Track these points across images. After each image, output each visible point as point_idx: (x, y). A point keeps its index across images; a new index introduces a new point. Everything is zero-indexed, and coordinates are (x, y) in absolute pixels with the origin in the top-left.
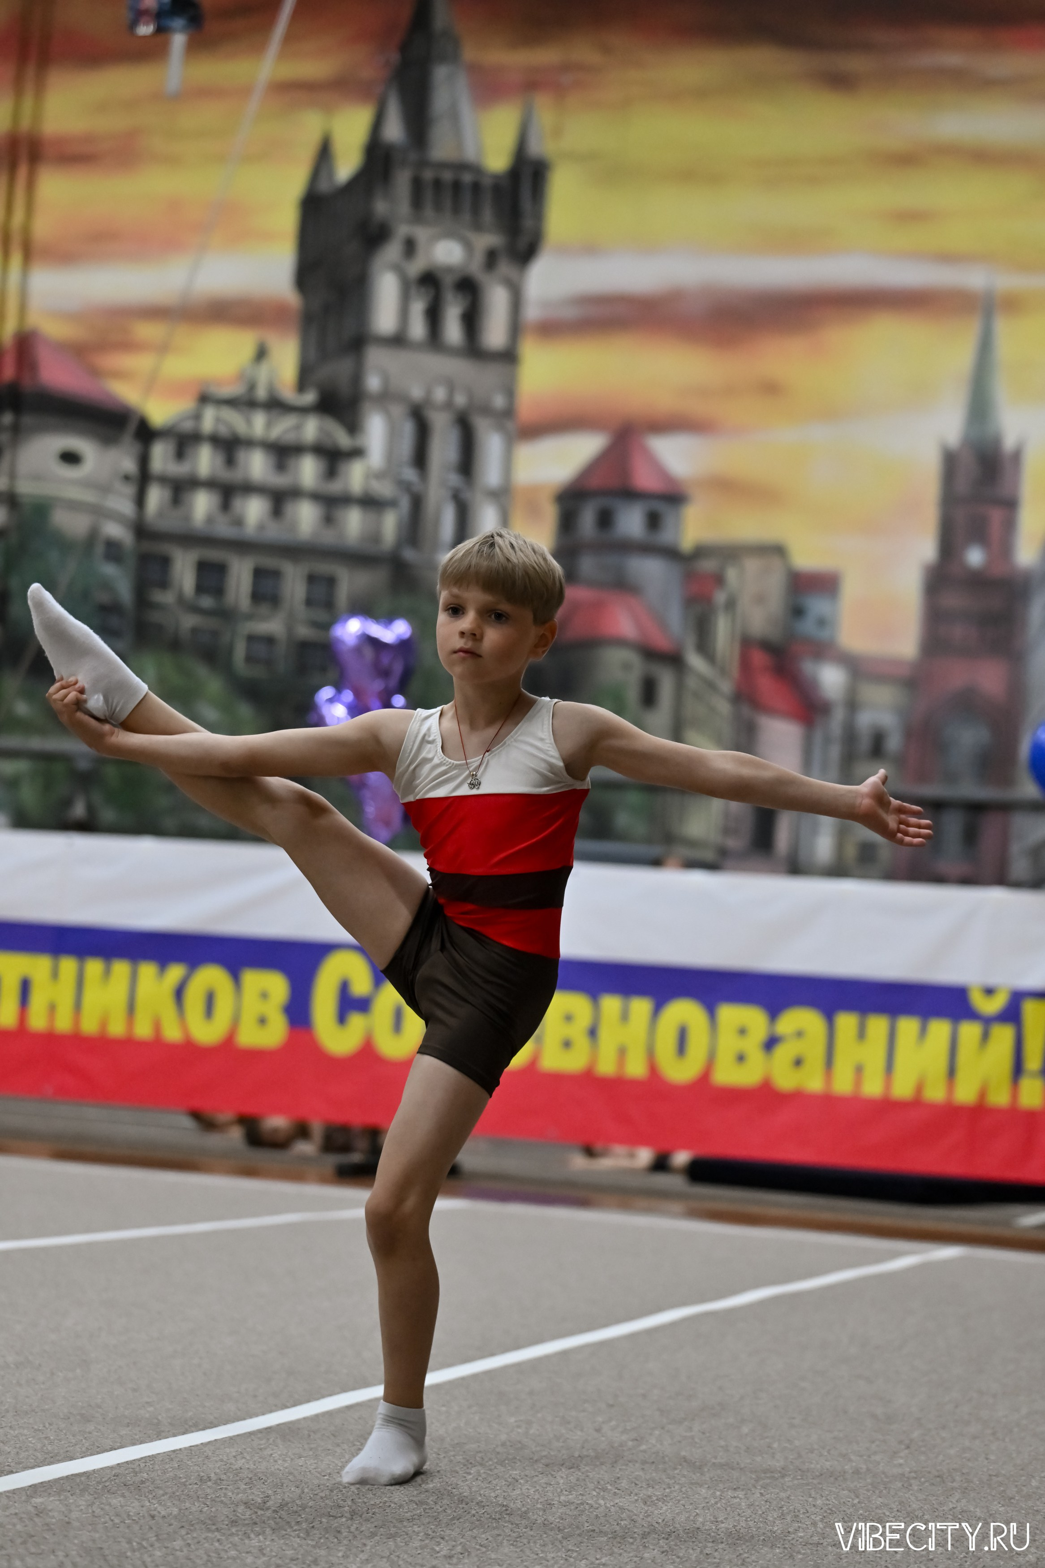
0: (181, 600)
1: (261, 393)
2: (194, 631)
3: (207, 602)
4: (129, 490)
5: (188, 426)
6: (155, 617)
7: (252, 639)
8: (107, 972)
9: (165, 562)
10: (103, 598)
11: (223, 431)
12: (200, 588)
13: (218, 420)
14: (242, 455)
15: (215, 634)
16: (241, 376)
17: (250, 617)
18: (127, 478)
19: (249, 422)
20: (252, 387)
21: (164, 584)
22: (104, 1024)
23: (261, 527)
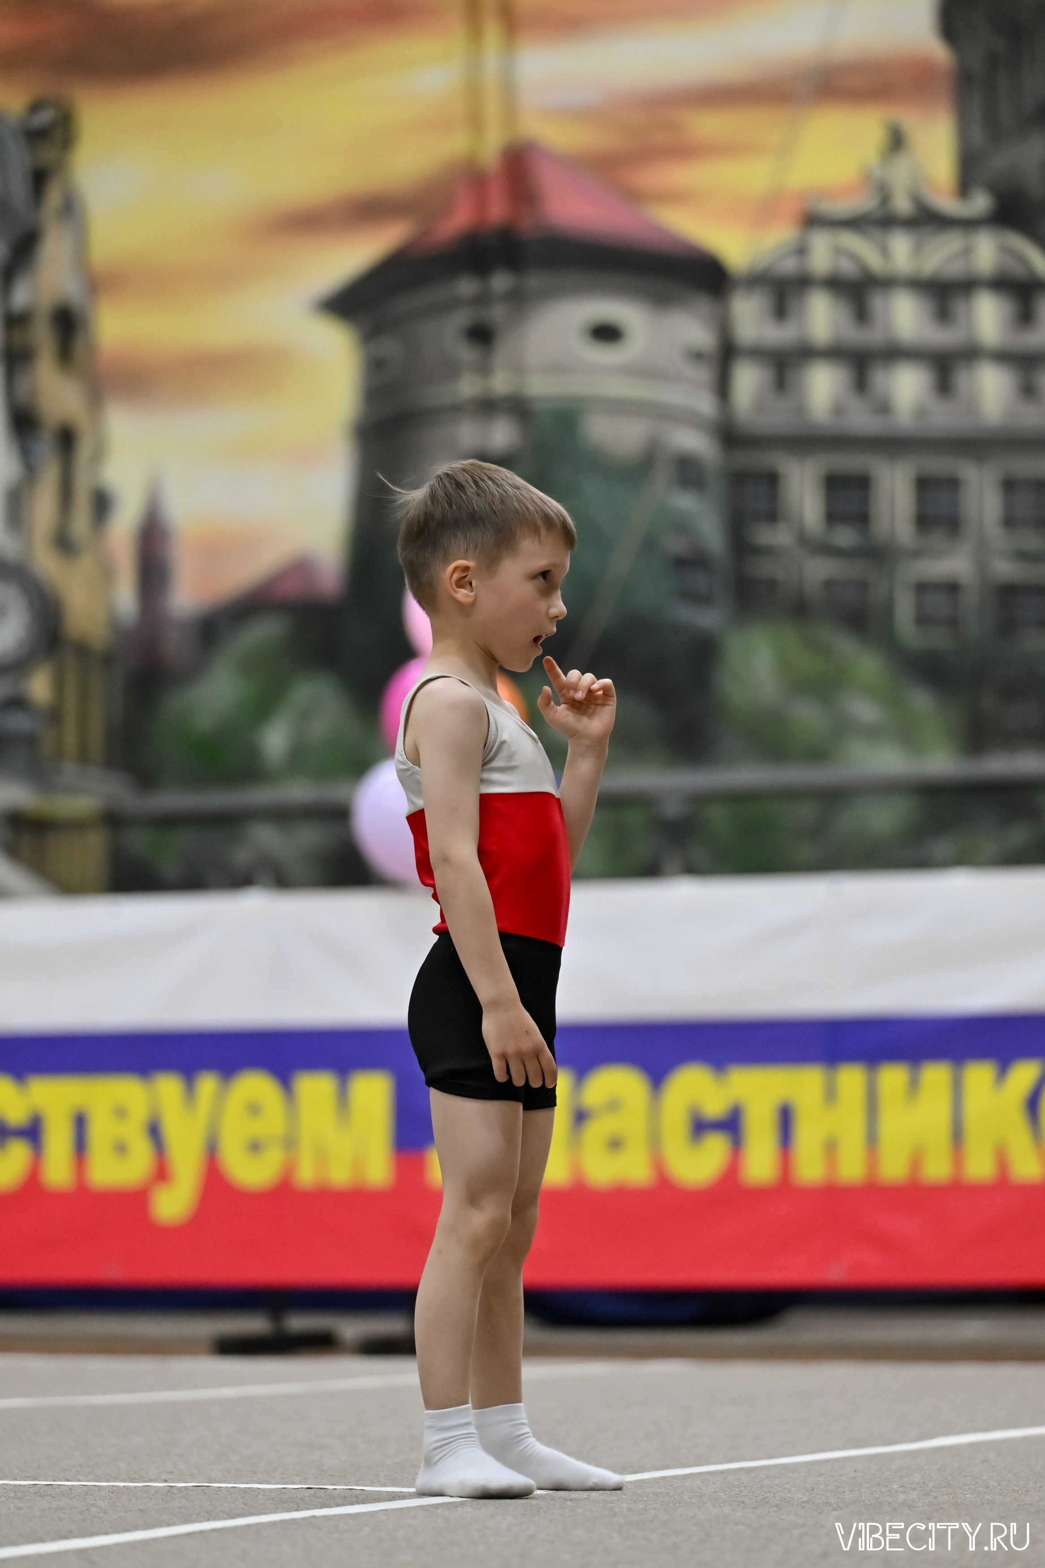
0: (803, 539)
1: (902, 205)
2: (829, 584)
3: (844, 537)
4: (703, 374)
5: (789, 266)
6: (764, 568)
7: (922, 588)
8: (914, 1085)
9: (772, 480)
10: (676, 545)
11: (848, 268)
12: (832, 517)
13: (838, 251)
14: (877, 302)
15: (863, 586)
16: (867, 178)
17: (917, 554)
18: (697, 356)
19: (885, 251)
20: (885, 195)
21: (772, 516)
22: (916, 1163)
23: (921, 413)
